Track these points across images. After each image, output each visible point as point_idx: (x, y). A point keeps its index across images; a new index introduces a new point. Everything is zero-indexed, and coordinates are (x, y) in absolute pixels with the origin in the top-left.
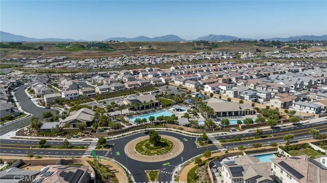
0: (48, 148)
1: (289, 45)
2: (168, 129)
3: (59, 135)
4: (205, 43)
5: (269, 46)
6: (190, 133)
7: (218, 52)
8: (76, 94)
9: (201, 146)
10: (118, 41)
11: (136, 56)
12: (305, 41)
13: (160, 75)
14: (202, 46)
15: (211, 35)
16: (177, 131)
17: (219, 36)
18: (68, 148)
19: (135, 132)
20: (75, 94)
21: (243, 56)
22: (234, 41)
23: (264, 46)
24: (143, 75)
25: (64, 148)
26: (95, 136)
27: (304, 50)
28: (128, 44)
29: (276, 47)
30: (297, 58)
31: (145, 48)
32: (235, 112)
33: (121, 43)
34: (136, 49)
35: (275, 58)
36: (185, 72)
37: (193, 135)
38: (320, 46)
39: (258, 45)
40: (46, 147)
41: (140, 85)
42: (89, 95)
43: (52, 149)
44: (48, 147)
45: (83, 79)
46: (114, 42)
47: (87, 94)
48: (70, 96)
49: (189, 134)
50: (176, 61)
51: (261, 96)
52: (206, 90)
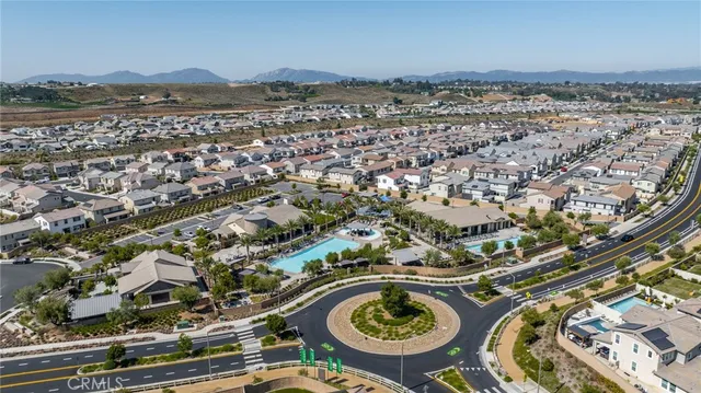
0: (133, 364)
1: (449, 89)
2: (386, 276)
3: (132, 328)
4: (289, 86)
5: (413, 91)
6: (439, 280)
7: (325, 106)
8: (79, 218)
9: (485, 303)
10: (80, 84)
11: (146, 118)
12: (467, 81)
13: (250, 160)
14: (283, 94)
15: (285, 70)
16: (407, 279)
17: (301, 71)
18: (188, 355)
19: (320, 293)
20: (75, 219)
21: (381, 113)
22: (342, 82)
23: (404, 91)
24: (205, 161)
25: (179, 358)
26: (231, 317)
27: (478, 98)
28: (109, 90)
29: (427, 94)
30: (475, 114)
31: (153, 98)
32: (483, 226)
33: (90, 88)
34: (132, 101)
35: (441, 116)
36: (300, 150)
37: (447, 282)
38: (499, 91)
39: (392, 91)
40: (125, 364)
41: (223, 183)
42: (110, 219)
43: (145, 366)
44: (134, 361)
45: (46, 179)
46: (72, 84)
47: (106, 217)
48: (62, 226)
49: (437, 282)
50: (251, 127)
51: (497, 191)
52: (381, 185)
